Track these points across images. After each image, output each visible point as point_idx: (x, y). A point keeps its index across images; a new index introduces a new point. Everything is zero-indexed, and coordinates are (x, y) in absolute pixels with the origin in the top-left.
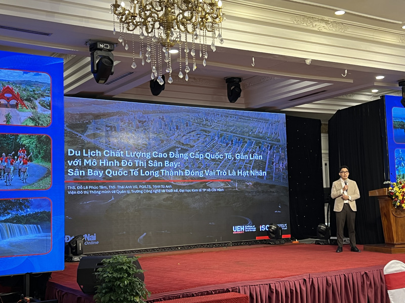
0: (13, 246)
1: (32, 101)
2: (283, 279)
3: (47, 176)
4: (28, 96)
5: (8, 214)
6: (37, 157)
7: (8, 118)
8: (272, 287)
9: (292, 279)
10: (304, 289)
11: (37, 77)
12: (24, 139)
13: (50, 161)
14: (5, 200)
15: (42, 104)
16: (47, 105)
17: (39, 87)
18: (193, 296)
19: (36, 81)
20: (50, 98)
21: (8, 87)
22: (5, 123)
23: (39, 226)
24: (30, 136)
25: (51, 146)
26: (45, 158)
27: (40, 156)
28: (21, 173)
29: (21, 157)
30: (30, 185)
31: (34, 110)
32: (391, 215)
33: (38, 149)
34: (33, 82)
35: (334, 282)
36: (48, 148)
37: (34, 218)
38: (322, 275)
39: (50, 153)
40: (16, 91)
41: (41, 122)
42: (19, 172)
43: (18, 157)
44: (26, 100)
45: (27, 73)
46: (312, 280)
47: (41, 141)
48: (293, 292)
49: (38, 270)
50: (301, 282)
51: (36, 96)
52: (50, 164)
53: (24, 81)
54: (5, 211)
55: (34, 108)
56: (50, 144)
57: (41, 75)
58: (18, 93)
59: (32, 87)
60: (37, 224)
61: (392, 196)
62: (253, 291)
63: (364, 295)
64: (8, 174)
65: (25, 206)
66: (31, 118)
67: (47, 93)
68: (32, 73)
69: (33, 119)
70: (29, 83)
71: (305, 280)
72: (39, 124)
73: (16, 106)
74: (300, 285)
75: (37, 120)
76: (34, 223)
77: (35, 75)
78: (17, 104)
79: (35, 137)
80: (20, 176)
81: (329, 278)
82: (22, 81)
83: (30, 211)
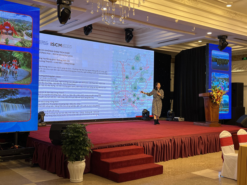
0: (8, 116)
1: (21, 32)
2: (160, 139)
3: (29, 77)
4: (19, 29)
5: (6, 97)
6: (23, 65)
7: (7, 40)
8: (154, 143)
9: (164, 139)
10: (170, 144)
11: (24, 18)
12: (16, 54)
13: (30, 68)
14: (4, 89)
15: (27, 34)
16: (30, 35)
17: (26, 24)
18: (114, 147)
19: (24, 21)
20: (31, 31)
21: (7, 22)
22: (5, 44)
23: (24, 105)
24: (19, 53)
25: (32, 59)
26: (28, 66)
27: (25, 65)
28: (14, 74)
29: (14, 65)
30: (19, 81)
31: (22, 38)
32: (210, 107)
33: (24, 60)
34: (22, 20)
35: (185, 141)
36: (30, 60)
37: (21, 100)
38: (179, 137)
39: (31, 63)
40: (12, 25)
41: (26, 45)
42: (13, 73)
43: (12, 64)
44: (18, 31)
45: (18, 15)
46: (174, 140)
47: (26, 56)
48: (165, 146)
49: (23, 130)
50: (169, 140)
51: (23, 29)
52: (31, 70)
53: (17, 20)
54: (4, 95)
55: (22, 36)
56: (31, 58)
57: (27, 17)
58: (13, 27)
59: (21, 23)
60: (22, 104)
61: (212, 97)
62: (145, 145)
63: (199, 148)
64: (6, 74)
65: (16, 93)
66: (20, 42)
67: (30, 28)
68: (21, 15)
69: (21, 43)
70: (19, 21)
71: (171, 140)
72: (25, 46)
73: (12, 34)
74: (168, 142)
75: (24, 44)
76: (20, 103)
77: (23, 17)
78: (12, 33)
79: (22, 53)
80: (13, 75)
81: (183, 139)
82: (16, 20)
83: (19, 96)
